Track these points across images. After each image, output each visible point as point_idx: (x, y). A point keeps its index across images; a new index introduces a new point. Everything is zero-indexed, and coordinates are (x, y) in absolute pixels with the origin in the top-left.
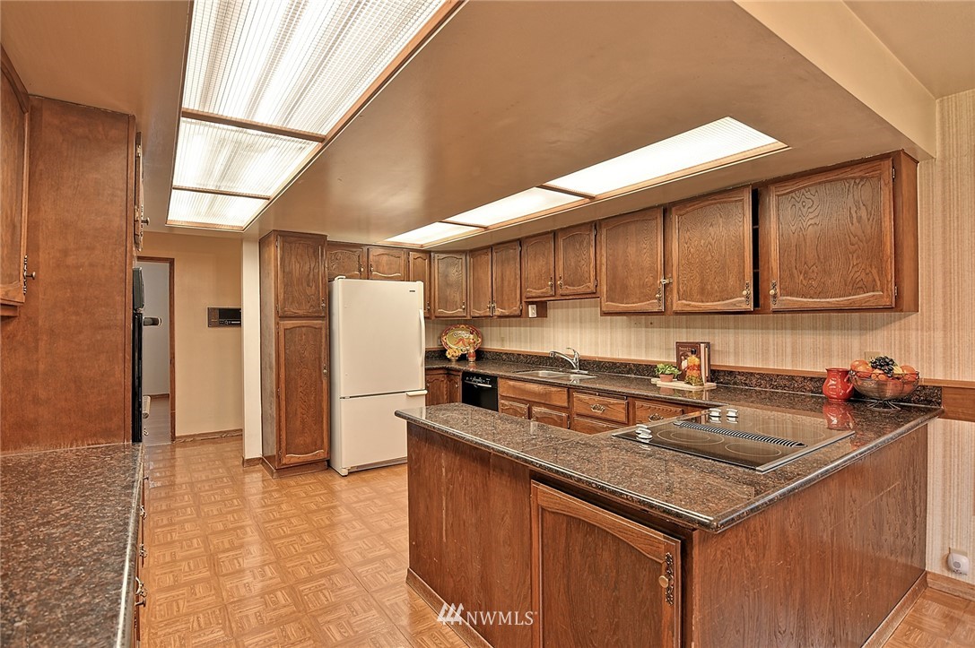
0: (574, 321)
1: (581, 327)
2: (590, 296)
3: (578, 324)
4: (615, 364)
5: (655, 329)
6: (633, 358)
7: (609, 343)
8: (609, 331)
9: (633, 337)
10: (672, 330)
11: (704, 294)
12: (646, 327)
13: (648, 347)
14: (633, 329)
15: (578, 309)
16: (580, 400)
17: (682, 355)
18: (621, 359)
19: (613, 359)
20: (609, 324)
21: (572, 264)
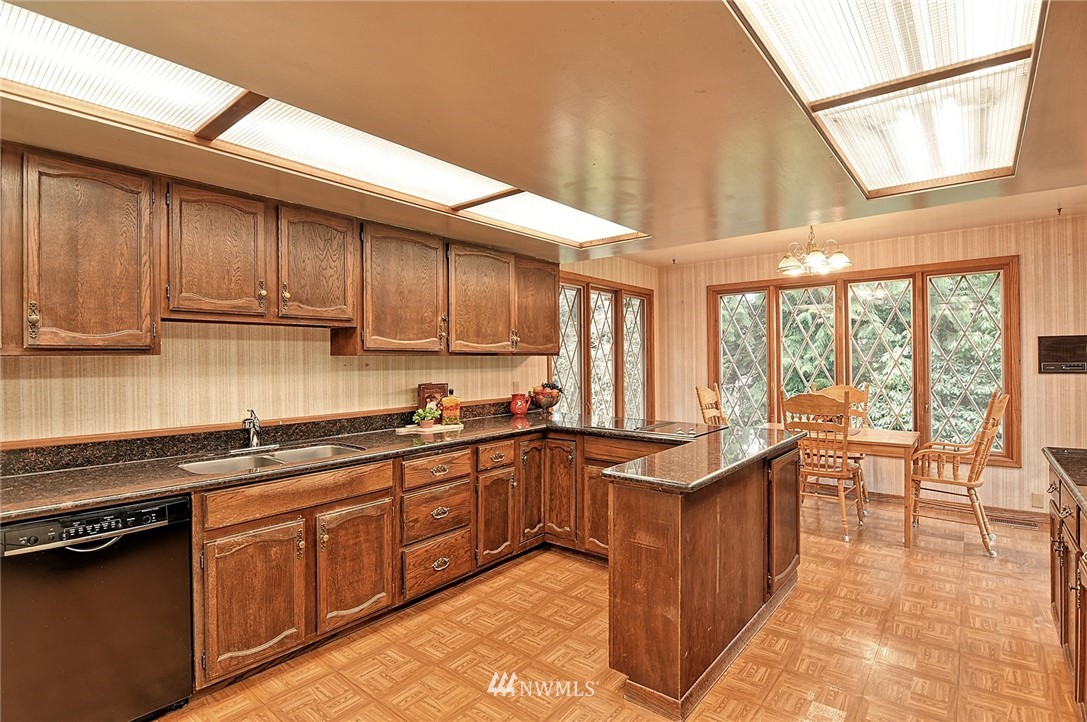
0: (223, 361)
1: (240, 374)
2: (257, 320)
3: (234, 368)
4: (318, 423)
5: (371, 372)
6: (341, 411)
7: (301, 395)
8: (301, 376)
9: (341, 383)
10: (390, 372)
11: (480, 336)
12: (360, 369)
13: (362, 395)
14: (341, 373)
15: (234, 343)
16: (415, 469)
17: (428, 397)
18: (326, 416)
19: (311, 418)
20: (301, 366)
21: (309, 268)
